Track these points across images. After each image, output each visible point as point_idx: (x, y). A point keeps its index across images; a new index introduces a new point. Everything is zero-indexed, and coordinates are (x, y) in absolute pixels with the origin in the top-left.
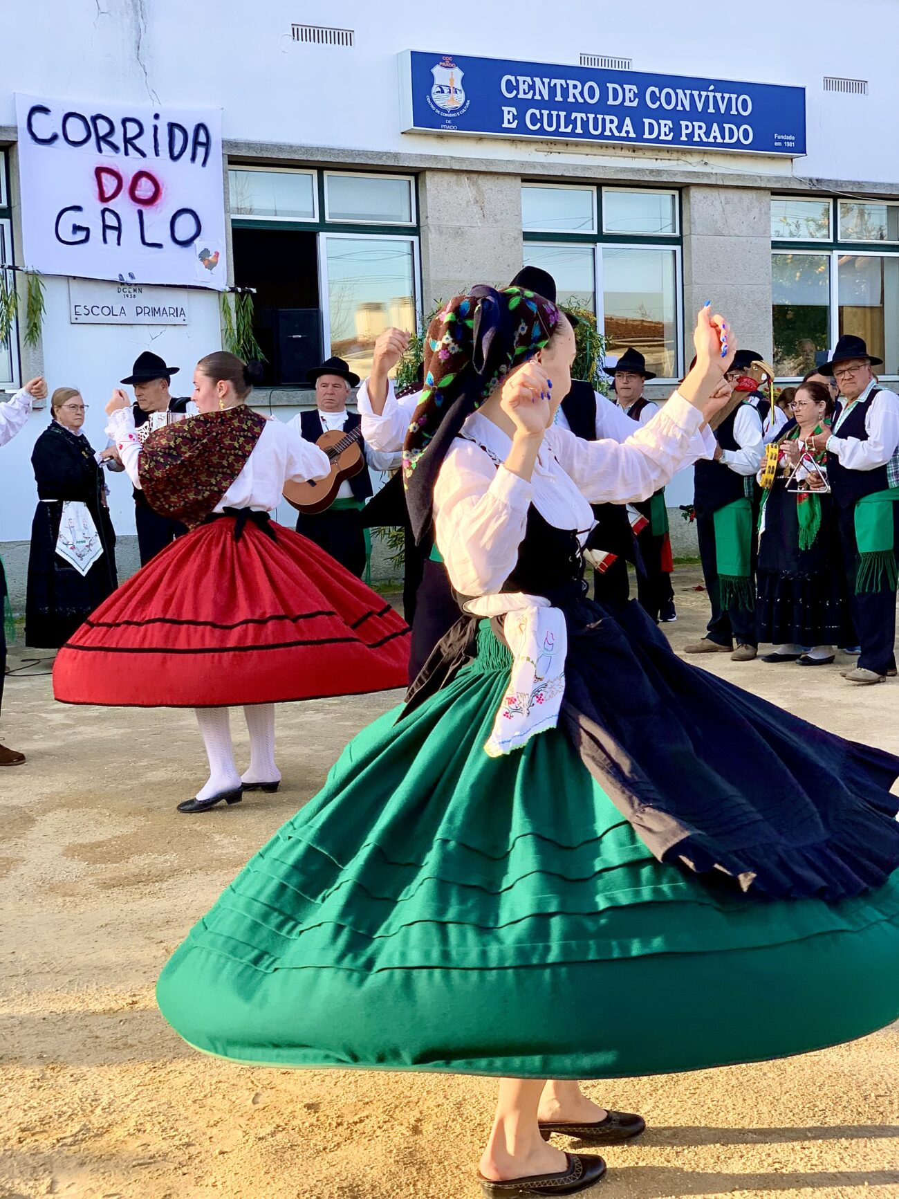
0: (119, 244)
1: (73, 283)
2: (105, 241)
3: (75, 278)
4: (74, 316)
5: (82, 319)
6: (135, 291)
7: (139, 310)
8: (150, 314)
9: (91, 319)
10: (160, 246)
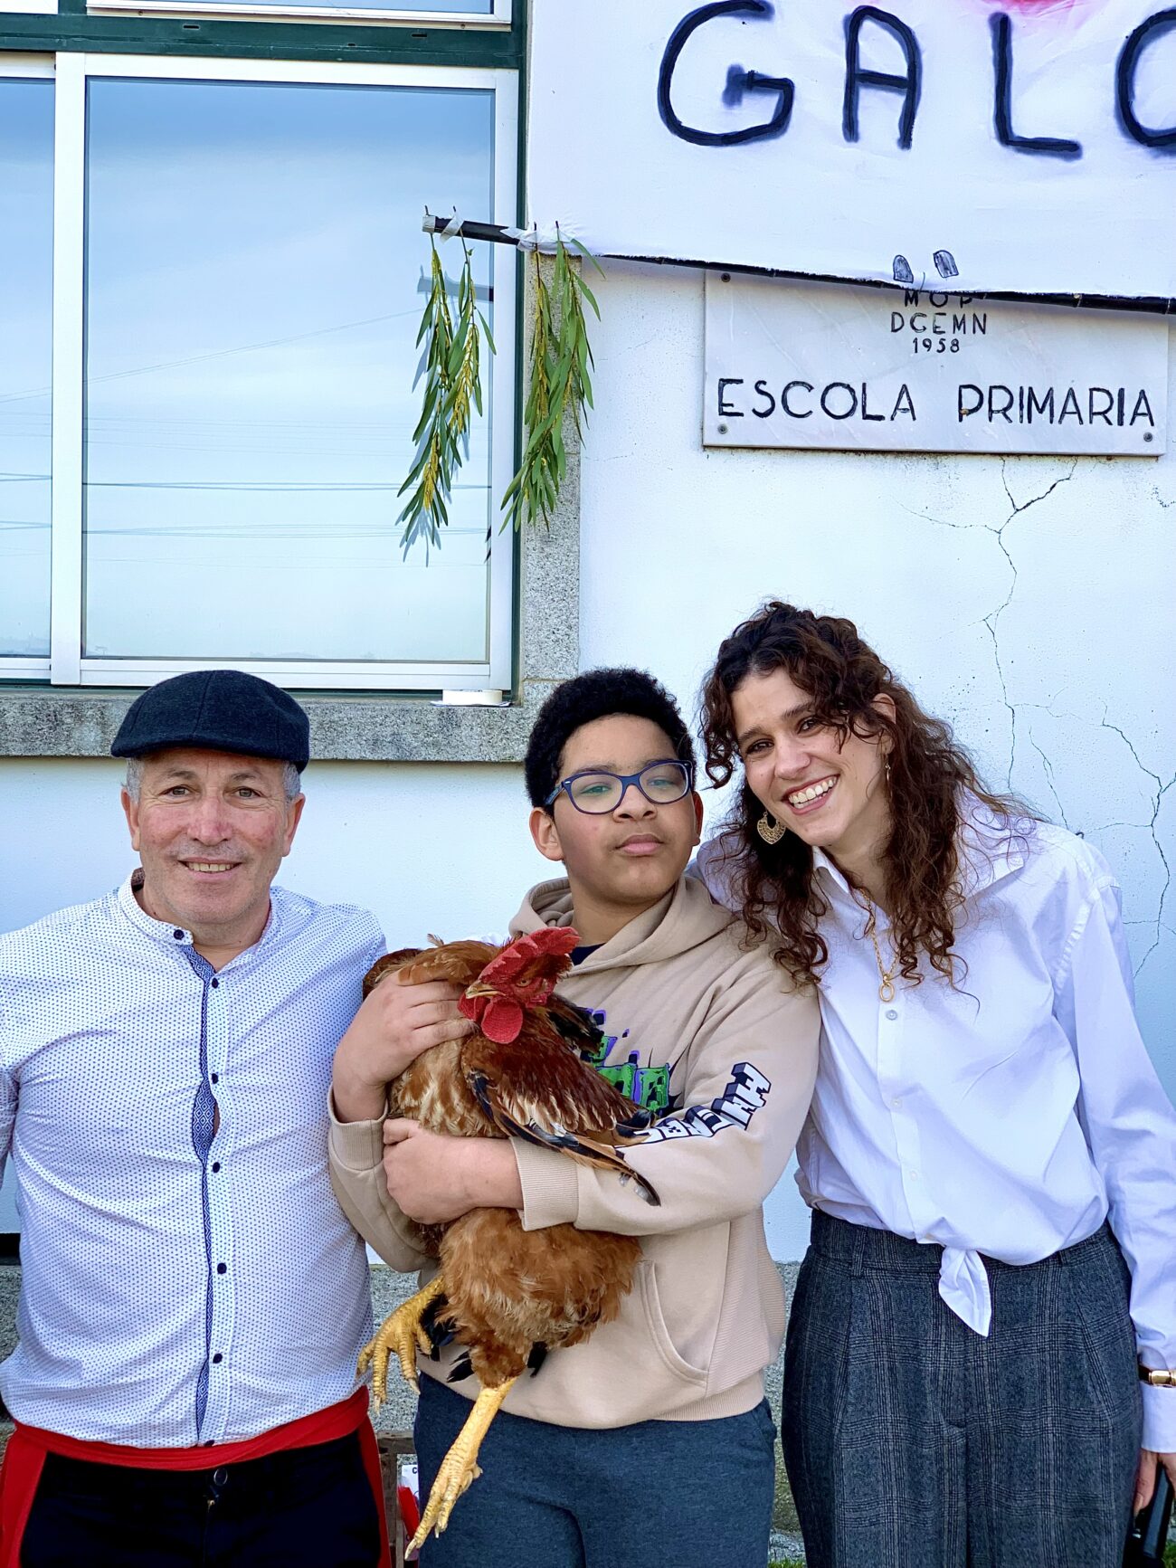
0: (906, 140)
1: (721, 296)
2: (851, 129)
3: (727, 271)
4: (715, 419)
5: (740, 431)
6: (958, 324)
7: (971, 399)
8: (1014, 412)
9: (779, 429)
10: (1068, 149)
